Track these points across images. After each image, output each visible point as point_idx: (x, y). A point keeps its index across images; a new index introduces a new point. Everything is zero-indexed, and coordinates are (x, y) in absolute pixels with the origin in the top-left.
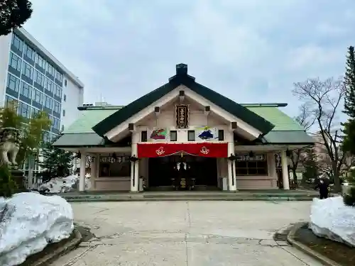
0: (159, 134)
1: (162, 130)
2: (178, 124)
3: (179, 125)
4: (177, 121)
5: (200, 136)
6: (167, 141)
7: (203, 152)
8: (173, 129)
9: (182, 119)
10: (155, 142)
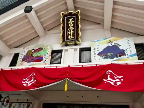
0: (34, 55)
1: (41, 49)
2: (64, 40)
3: (66, 41)
4: (63, 36)
5: (100, 54)
6: (45, 64)
7: (109, 80)
8: (57, 47)
9: (71, 32)
10: (27, 65)
